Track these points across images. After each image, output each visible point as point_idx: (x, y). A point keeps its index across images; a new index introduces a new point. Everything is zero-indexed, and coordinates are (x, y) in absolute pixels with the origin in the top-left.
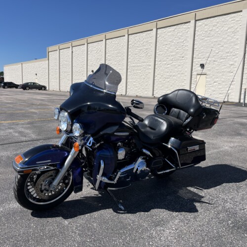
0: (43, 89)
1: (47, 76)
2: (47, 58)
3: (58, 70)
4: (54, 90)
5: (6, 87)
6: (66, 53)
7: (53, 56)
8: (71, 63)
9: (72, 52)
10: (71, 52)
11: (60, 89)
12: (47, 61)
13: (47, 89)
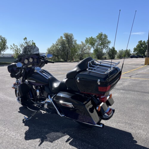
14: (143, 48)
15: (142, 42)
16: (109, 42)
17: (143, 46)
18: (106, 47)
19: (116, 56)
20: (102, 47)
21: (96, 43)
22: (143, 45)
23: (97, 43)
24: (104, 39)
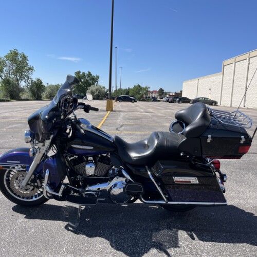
0: (214, 104)
1: (220, 91)
2: (222, 73)
3: (231, 85)
4: (226, 105)
5: (181, 102)
6: (242, 66)
7: (228, 69)
8: (246, 77)
9: (249, 64)
10: (247, 65)
11: (231, 105)
12: (222, 75)
13: (219, 104)
14: (82, 84)
15: (81, 73)
16: (31, 69)
17: (83, 80)
18: (26, 78)
19: (44, 95)
20: (18, 78)
21: (5, 69)
22: (82, 78)
23: (8, 68)
24: (20, 62)
